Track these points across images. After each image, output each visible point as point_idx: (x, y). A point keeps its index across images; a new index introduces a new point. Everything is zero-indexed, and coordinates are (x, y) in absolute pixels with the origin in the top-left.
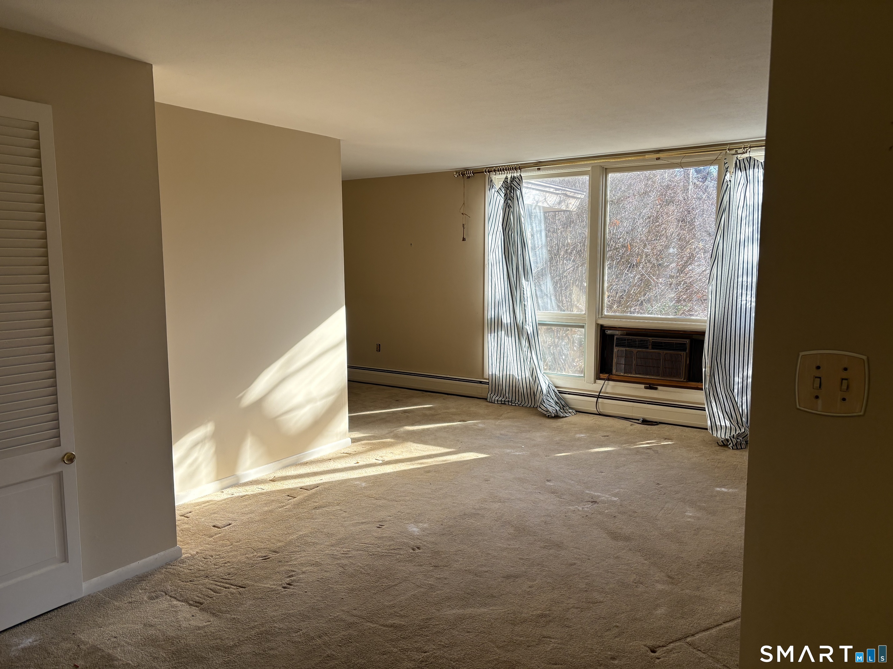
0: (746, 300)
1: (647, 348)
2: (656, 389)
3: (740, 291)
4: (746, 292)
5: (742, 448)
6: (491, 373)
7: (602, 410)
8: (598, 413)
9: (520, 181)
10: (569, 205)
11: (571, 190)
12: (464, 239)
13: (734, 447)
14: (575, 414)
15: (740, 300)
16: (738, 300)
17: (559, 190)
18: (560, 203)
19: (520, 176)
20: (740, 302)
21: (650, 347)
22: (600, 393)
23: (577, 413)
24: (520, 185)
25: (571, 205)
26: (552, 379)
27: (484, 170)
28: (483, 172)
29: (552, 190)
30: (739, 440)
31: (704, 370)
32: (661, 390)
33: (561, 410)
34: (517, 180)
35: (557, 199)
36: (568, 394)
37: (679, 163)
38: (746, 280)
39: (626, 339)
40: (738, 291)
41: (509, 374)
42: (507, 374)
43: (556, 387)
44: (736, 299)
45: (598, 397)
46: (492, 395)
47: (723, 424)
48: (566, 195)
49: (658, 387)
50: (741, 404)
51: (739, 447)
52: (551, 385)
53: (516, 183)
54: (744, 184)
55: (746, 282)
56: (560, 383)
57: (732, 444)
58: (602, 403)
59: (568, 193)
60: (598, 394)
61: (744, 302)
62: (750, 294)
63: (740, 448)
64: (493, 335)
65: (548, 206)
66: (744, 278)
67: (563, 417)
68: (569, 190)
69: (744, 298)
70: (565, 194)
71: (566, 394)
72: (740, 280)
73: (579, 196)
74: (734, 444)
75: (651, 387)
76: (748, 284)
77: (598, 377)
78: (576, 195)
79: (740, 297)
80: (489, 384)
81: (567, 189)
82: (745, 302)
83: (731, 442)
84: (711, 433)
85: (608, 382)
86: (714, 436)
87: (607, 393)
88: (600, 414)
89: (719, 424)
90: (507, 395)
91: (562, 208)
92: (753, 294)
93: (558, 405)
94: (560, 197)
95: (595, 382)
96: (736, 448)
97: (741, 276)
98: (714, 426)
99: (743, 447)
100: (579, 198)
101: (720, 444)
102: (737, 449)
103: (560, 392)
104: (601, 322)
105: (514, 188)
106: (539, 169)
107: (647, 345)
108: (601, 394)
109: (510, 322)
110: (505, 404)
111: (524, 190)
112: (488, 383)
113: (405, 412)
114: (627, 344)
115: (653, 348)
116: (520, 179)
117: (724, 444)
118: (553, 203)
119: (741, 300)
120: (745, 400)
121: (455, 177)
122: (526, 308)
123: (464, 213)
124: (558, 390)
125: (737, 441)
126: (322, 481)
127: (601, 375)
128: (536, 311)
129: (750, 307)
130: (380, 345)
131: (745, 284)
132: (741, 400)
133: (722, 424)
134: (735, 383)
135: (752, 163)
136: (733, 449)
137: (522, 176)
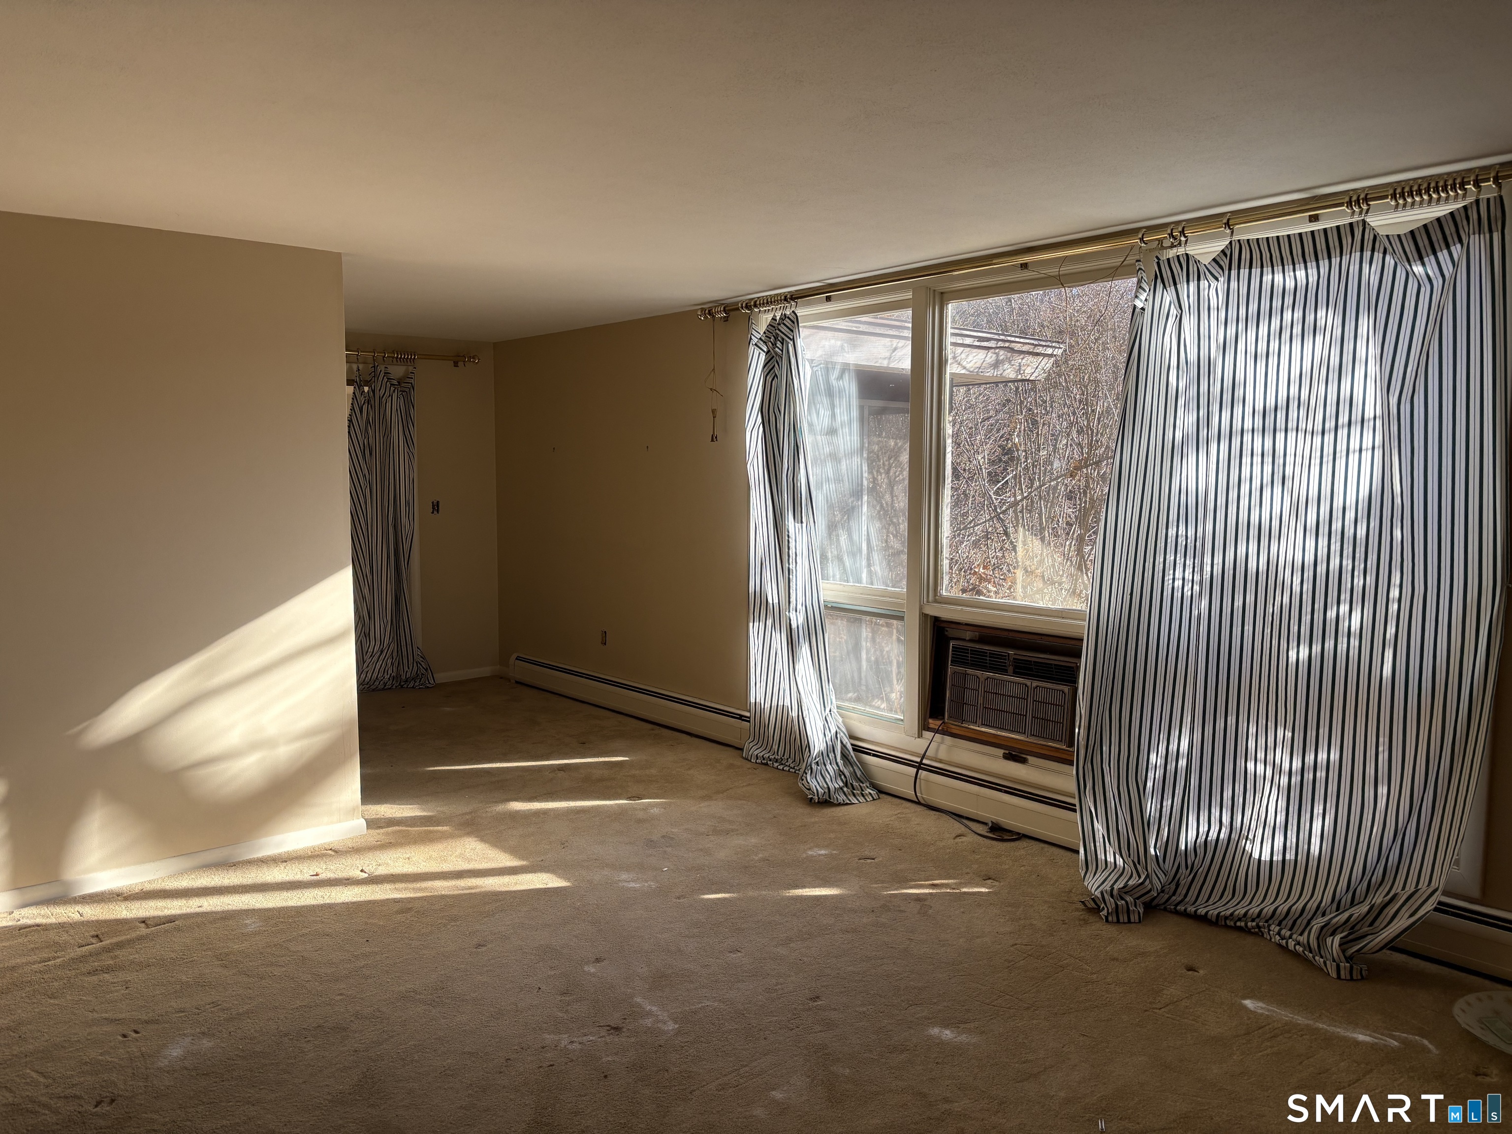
0: (1184, 579)
1: (1004, 671)
2: (1023, 761)
3: (1170, 558)
4: (1183, 560)
5: (1129, 922)
6: (754, 701)
7: (923, 795)
8: (917, 801)
9: (794, 323)
10: (1023, 368)
11: (1022, 340)
12: (714, 438)
13: (1110, 919)
14: (874, 799)
15: (1171, 577)
16: (1166, 578)
17: (988, 340)
18: (996, 364)
19: (793, 314)
20: (1171, 581)
21: (1011, 669)
22: (922, 760)
23: (882, 796)
24: (792, 331)
25: (1029, 368)
26: (847, 720)
27: (740, 305)
28: (738, 309)
29: (968, 341)
30: (1123, 902)
31: (1077, 730)
32: (1033, 766)
33: (845, 789)
34: (787, 322)
35: (987, 359)
36: (874, 755)
37: (1056, 276)
38: (1184, 533)
39: (968, 650)
40: (1168, 557)
41: (782, 704)
42: (779, 704)
43: (852, 737)
44: (1161, 574)
45: (919, 766)
46: (751, 745)
47: (1110, 859)
48: (1012, 350)
49: (1028, 757)
50: (1158, 815)
51: (1123, 918)
52: (842, 734)
53: (785, 328)
54: (1177, 316)
55: (1184, 538)
56: (864, 729)
57: (1106, 909)
58: (927, 781)
59: (1017, 347)
60: (918, 760)
61: (1178, 583)
62: (1192, 566)
63: (1126, 920)
64: (756, 624)
65: (963, 372)
66: (1180, 528)
67: (839, 805)
68: (1017, 340)
69: (1179, 574)
70: (1008, 347)
71: (869, 754)
72: (1172, 532)
73: (1049, 351)
74: (1110, 911)
75: (1015, 755)
76: (1189, 541)
77: (924, 727)
78: (1040, 350)
79: (1171, 572)
80: (749, 721)
81: (1009, 338)
82: (1181, 582)
83: (1105, 907)
84: (1083, 875)
85: (943, 739)
86: (1086, 883)
87: (940, 761)
88: (918, 803)
89: (1103, 858)
90: (775, 747)
91: (1004, 375)
92: (1196, 565)
93: (843, 777)
94: (997, 354)
95: (920, 736)
96: (1115, 920)
97: (1175, 524)
98: (1092, 863)
99: (1132, 920)
100: (1051, 356)
101: (1089, 906)
102: (1118, 922)
103: (857, 749)
104: (934, 610)
105: (783, 339)
106: (828, 299)
107: (1006, 666)
108: (925, 761)
109: (777, 602)
110: (767, 764)
111: (800, 343)
112: (747, 719)
113: (562, 768)
114: (971, 660)
115: (1016, 673)
116: (794, 321)
117: (1093, 907)
118: (978, 365)
119: (1174, 579)
120: (1169, 807)
121: (701, 319)
122: (791, 576)
123: (714, 388)
124: (852, 745)
125: (1117, 905)
126: (200, 909)
127: (931, 721)
128: (820, 581)
129: (1190, 593)
130: (605, 632)
131: (1181, 541)
132: (1159, 807)
133: (1108, 860)
134: (1150, 766)
135: (1193, 269)
136: (1107, 921)
137: (798, 315)
